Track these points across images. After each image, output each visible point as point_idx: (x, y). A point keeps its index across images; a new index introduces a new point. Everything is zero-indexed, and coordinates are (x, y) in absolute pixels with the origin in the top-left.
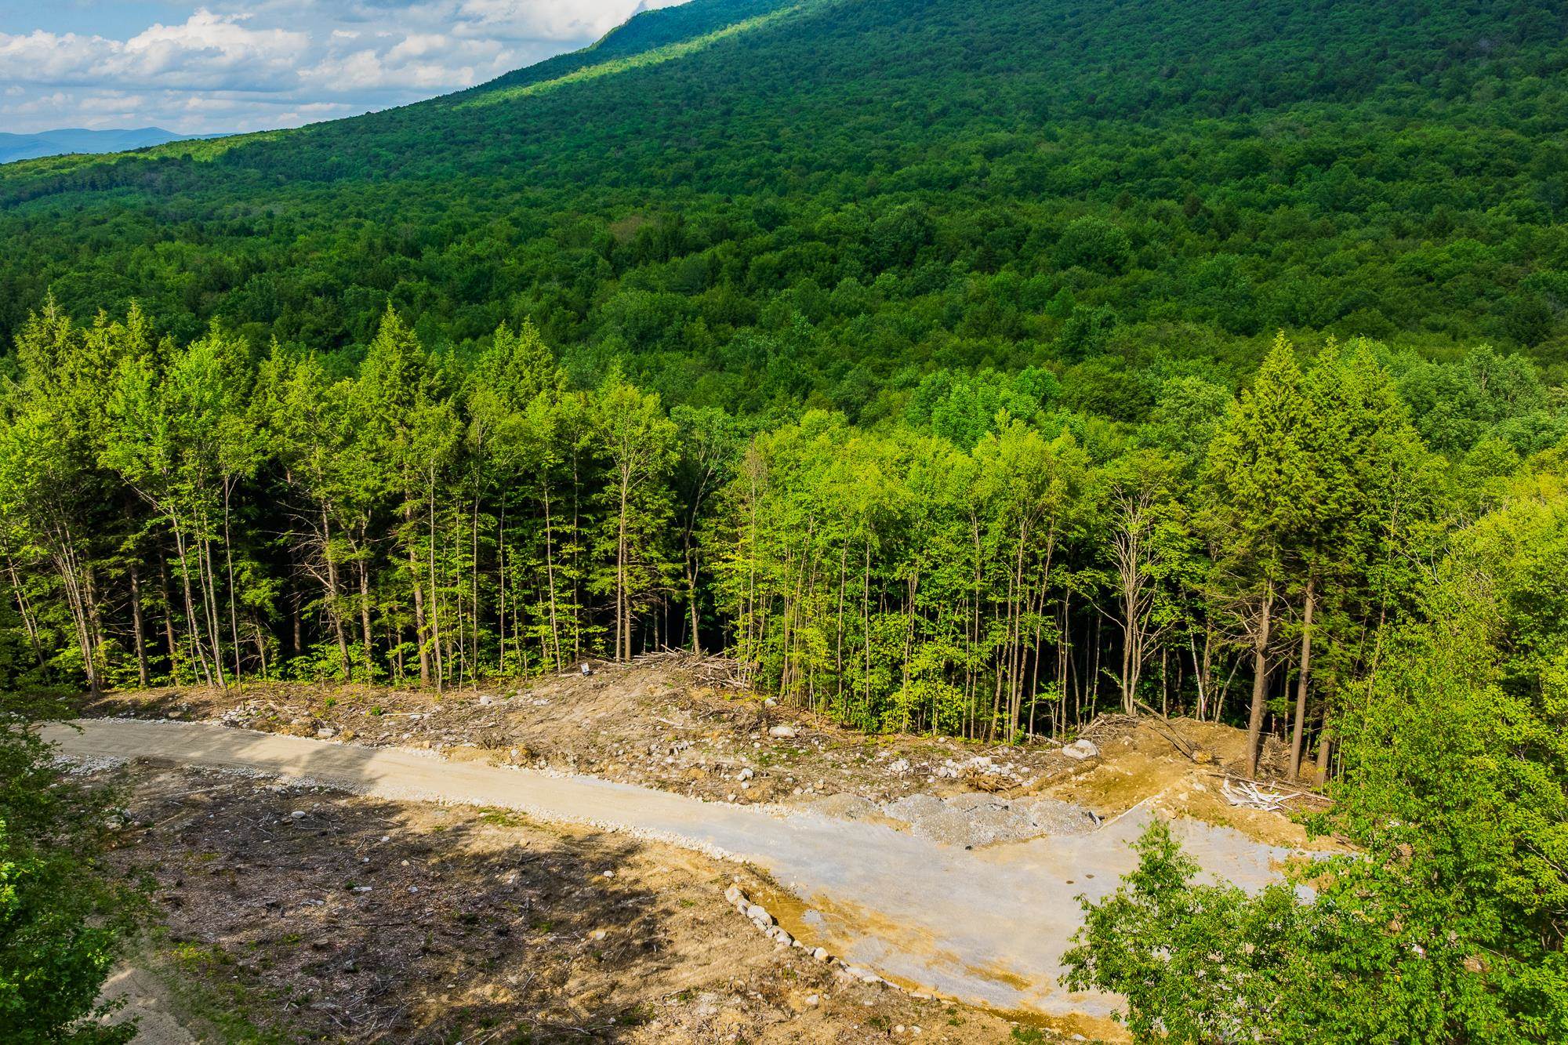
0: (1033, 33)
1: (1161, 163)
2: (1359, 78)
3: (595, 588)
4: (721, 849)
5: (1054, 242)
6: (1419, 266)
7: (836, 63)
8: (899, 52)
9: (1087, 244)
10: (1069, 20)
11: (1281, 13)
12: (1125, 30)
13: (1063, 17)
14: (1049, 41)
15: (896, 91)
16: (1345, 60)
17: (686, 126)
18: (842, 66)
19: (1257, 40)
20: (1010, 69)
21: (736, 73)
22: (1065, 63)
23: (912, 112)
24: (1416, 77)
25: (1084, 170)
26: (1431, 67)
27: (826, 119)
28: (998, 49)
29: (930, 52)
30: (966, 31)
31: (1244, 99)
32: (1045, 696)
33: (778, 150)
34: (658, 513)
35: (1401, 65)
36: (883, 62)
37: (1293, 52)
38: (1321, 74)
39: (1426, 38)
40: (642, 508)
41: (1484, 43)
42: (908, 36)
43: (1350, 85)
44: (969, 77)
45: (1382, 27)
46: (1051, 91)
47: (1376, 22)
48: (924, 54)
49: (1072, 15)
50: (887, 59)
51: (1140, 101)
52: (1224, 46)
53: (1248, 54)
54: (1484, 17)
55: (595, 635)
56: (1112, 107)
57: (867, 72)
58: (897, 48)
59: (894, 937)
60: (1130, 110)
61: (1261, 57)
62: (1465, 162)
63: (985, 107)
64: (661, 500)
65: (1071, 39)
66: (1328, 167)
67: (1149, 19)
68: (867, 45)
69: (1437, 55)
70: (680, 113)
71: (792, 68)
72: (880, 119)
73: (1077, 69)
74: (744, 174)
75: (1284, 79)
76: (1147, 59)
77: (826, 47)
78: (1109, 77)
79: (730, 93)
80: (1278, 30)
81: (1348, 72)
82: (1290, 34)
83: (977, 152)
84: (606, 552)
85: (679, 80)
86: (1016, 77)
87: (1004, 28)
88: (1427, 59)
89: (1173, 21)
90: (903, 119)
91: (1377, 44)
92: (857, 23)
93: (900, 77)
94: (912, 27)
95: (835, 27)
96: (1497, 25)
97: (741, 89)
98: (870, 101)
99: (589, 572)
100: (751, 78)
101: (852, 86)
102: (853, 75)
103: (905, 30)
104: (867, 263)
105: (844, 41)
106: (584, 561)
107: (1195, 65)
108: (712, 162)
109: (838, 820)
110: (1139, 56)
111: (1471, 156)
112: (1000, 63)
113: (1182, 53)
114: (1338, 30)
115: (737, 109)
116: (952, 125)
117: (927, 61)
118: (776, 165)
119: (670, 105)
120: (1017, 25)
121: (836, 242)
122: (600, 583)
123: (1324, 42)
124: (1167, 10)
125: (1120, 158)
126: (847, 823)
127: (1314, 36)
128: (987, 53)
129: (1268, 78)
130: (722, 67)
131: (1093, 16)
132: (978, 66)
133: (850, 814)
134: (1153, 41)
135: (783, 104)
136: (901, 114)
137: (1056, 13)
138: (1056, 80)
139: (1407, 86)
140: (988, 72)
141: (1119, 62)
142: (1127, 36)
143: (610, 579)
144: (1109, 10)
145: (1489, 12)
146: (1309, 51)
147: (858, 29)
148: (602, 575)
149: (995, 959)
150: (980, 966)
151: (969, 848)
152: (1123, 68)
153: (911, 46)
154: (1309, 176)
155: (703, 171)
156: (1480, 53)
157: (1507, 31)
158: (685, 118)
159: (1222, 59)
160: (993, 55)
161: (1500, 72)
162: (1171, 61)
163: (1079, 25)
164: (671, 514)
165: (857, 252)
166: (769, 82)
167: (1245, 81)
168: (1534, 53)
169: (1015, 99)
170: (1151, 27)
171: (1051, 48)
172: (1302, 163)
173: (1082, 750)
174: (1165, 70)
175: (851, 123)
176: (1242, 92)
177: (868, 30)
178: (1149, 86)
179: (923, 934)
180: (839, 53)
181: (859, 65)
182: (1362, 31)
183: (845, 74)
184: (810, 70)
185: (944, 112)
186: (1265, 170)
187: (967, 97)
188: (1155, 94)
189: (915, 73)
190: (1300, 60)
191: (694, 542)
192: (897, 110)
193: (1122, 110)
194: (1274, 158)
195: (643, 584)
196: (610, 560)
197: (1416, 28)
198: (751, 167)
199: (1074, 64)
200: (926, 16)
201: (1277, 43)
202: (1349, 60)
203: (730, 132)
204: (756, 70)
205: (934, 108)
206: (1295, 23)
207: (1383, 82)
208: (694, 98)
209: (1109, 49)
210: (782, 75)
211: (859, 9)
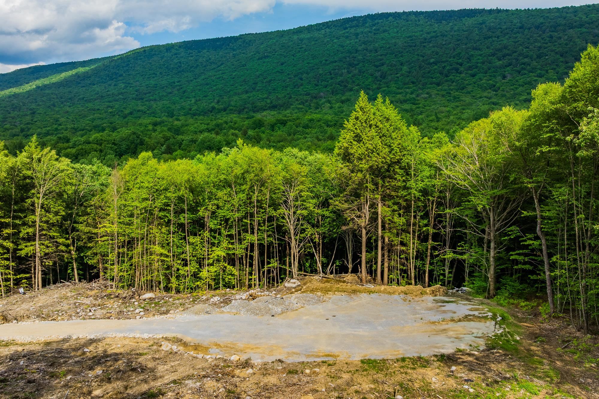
0: (163, 88)
1: (224, 125)
2: (284, 104)
3: (23, 253)
4: (147, 334)
5: (195, 143)
6: (330, 147)
7: (81, 96)
8: (108, 93)
9: (208, 143)
10: (177, 84)
11: (254, 84)
12: (198, 88)
13: (174, 83)
14: (170, 90)
15: (109, 107)
16: (279, 99)
17: (13, 118)
18: (84, 98)
19: (247, 92)
20: (155, 100)
21: (35, 99)
22: (177, 98)
23: (117, 113)
24: (303, 103)
25: (195, 128)
26: (307, 101)
27: (80, 115)
28: (150, 93)
29: (122, 93)
30: (136, 86)
31: (246, 110)
32: (271, 265)
33: (60, 125)
34: (56, 213)
35: (297, 100)
36: (102, 97)
37: (260, 96)
38: (271, 102)
39: (303, 92)
40: (48, 211)
41: (322, 94)
42: (112, 87)
43: (281, 106)
44: (139, 102)
45: (288, 89)
46: (173, 107)
47: (286, 87)
48: (119, 94)
49: (178, 82)
50: (103, 95)
51: (209, 110)
52: (236, 94)
53: (244, 96)
54: (320, 87)
55: (22, 279)
56: (198, 112)
57: (96, 100)
58: (108, 91)
59: (261, 352)
60: (205, 113)
61: (249, 97)
62: (329, 123)
63: (148, 112)
64: (59, 207)
65: (178, 90)
66: (285, 126)
67: (207, 84)
68: (94, 90)
69: (308, 98)
70: (10, 113)
71: (62, 98)
72: (104, 115)
73: (182, 100)
74: (45, 133)
75: (259, 104)
76: (208, 97)
77: (76, 91)
78: (195, 103)
79: (33, 106)
80: (254, 89)
81: (280, 102)
82: (258, 90)
83: (150, 124)
84: (28, 233)
85: (7, 101)
86: (158, 103)
87: (151, 86)
88: (305, 98)
89: (216, 85)
90: (114, 115)
91: (288, 94)
92: (89, 82)
93: (110, 102)
94: (113, 84)
95: (80, 83)
96: (325, 89)
97: (39, 105)
98: (98, 110)
99: (18, 245)
100: (43, 101)
101: (90, 105)
102: (89, 101)
103: (110, 85)
104: (116, 152)
105: (84, 89)
106: (15, 238)
107: (226, 99)
108: (29, 129)
109: (203, 315)
110: (205, 96)
111: (331, 122)
112: (151, 98)
113: (221, 96)
114: (274, 90)
115: (38, 112)
116: (135, 117)
117: (121, 96)
118: (60, 130)
119: (4, 110)
120: (157, 85)
121: (101, 145)
122: (26, 250)
123: (270, 93)
124: (213, 81)
125: (208, 124)
126: (207, 316)
127: (266, 91)
128: (145, 94)
129: (254, 104)
130: (29, 97)
131: (186, 82)
132: (142, 99)
133: (207, 312)
134: (209, 92)
135: (59, 111)
136: (113, 114)
137: (172, 81)
138: (174, 104)
139: (301, 106)
140: (146, 101)
141: (198, 98)
142: (200, 90)
143: (32, 248)
144: (192, 81)
145: (321, 85)
146: (265, 96)
147: (90, 84)
148: (26, 246)
149: (316, 350)
150: (311, 354)
151: (273, 316)
152: (200, 100)
153: (114, 91)
154: (279, 128)
155: (24, 133)
156: (321, 97)
157: (328, 91)
158: (12, 115)
159: (236, 98)
160: (148, 95)
161: (329, 102)
162: (217, 98)
163: (181, 85)
164: (64, 213)
165: (111, 148)
166: (52, 103)
167: (245, 104)
168: (338, 97)
169: (160, 109)
170: (208, 87)
171: (171, 93)
172: (276, 124)
173: (295, 283)
174: (216, 101)
175: (92, 117)
176: (245, 108)
177: (94, 85)
178: (211, 106)
179: (275, 348)
180: (83, 93)
181: (92, 97)
182: (282, 90)
183: (86, 101)
184: (70, 99)
185: (131, 113)
186: (263, 127)
187: (140, 108)
188: (213, 108)
189: (117, 101)
190: (263, 99)
191: (74, 229)
192: (111, 112)
193: (202, 113)
194: (266, 123)
195: (50, 250)
196: (30, 238)
197: (299, 89)
198: (48, 131)
199: (181, 99)
200: (119, 81)
201: (254, 93)
202: (279, 98)
203: (35, 120)
204: (44, 99)
205: (127, 112)
206: (259, 87)
207: (292, 105)
208: (15, 108)
209: (193, 94)
210: (58, 100)
211: (90, 77)
